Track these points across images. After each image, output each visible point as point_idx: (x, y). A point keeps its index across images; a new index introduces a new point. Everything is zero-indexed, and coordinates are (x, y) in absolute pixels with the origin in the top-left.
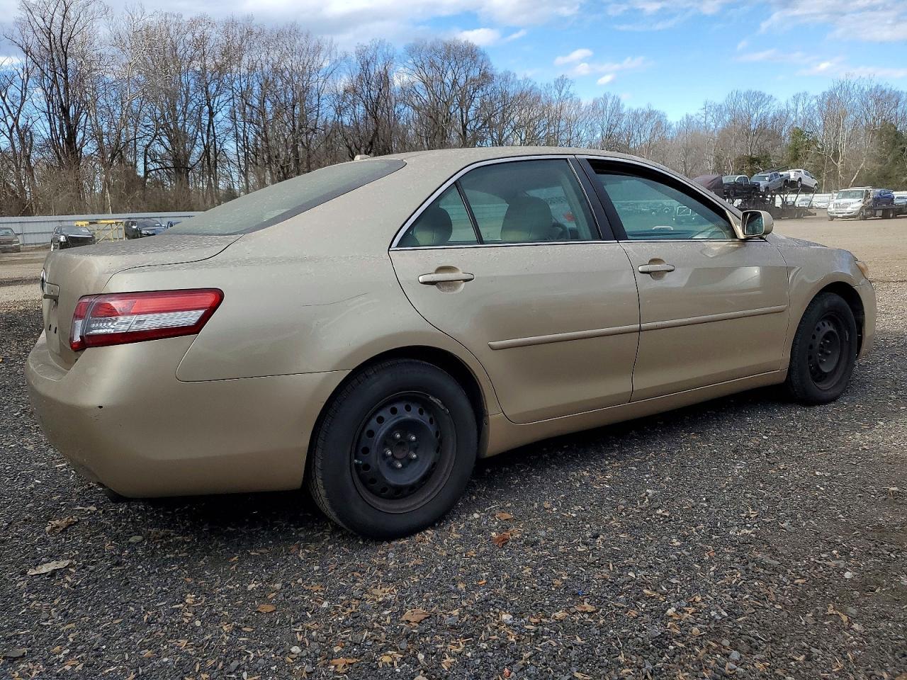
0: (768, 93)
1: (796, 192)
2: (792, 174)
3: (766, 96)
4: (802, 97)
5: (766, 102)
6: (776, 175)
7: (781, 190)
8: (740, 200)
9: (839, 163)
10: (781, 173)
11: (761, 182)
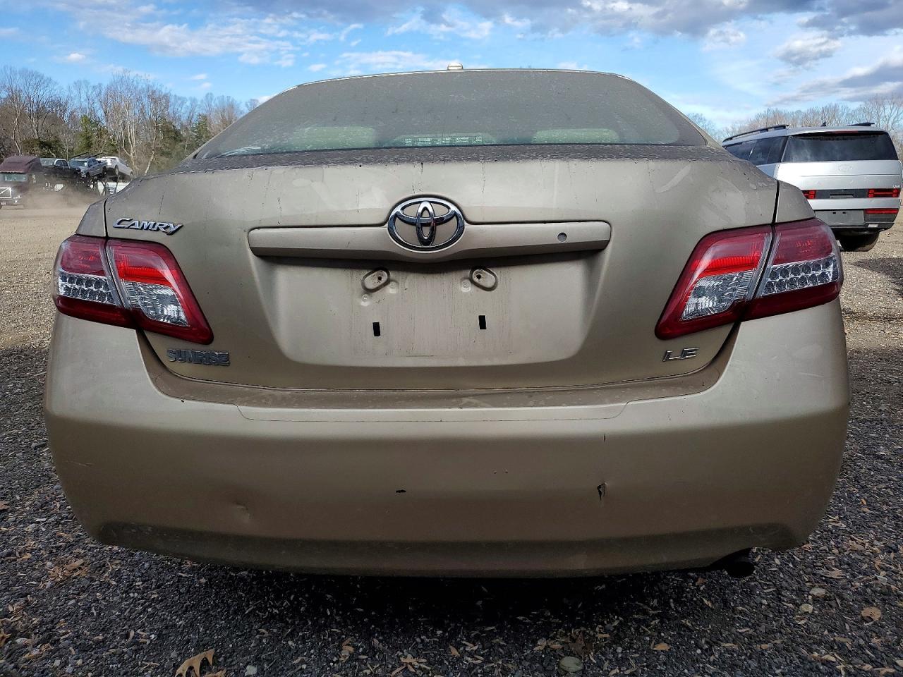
0: (46, 75)
1: (115, 180)
2: (109, 161)
3: (45, 78)
4: (83, 85)
5: (46, 84)
6: (94, 161)
7: (101, 177)
8: (62, 186)
9: (132, 155)
10: (98, 159)
11: (81, 167)
